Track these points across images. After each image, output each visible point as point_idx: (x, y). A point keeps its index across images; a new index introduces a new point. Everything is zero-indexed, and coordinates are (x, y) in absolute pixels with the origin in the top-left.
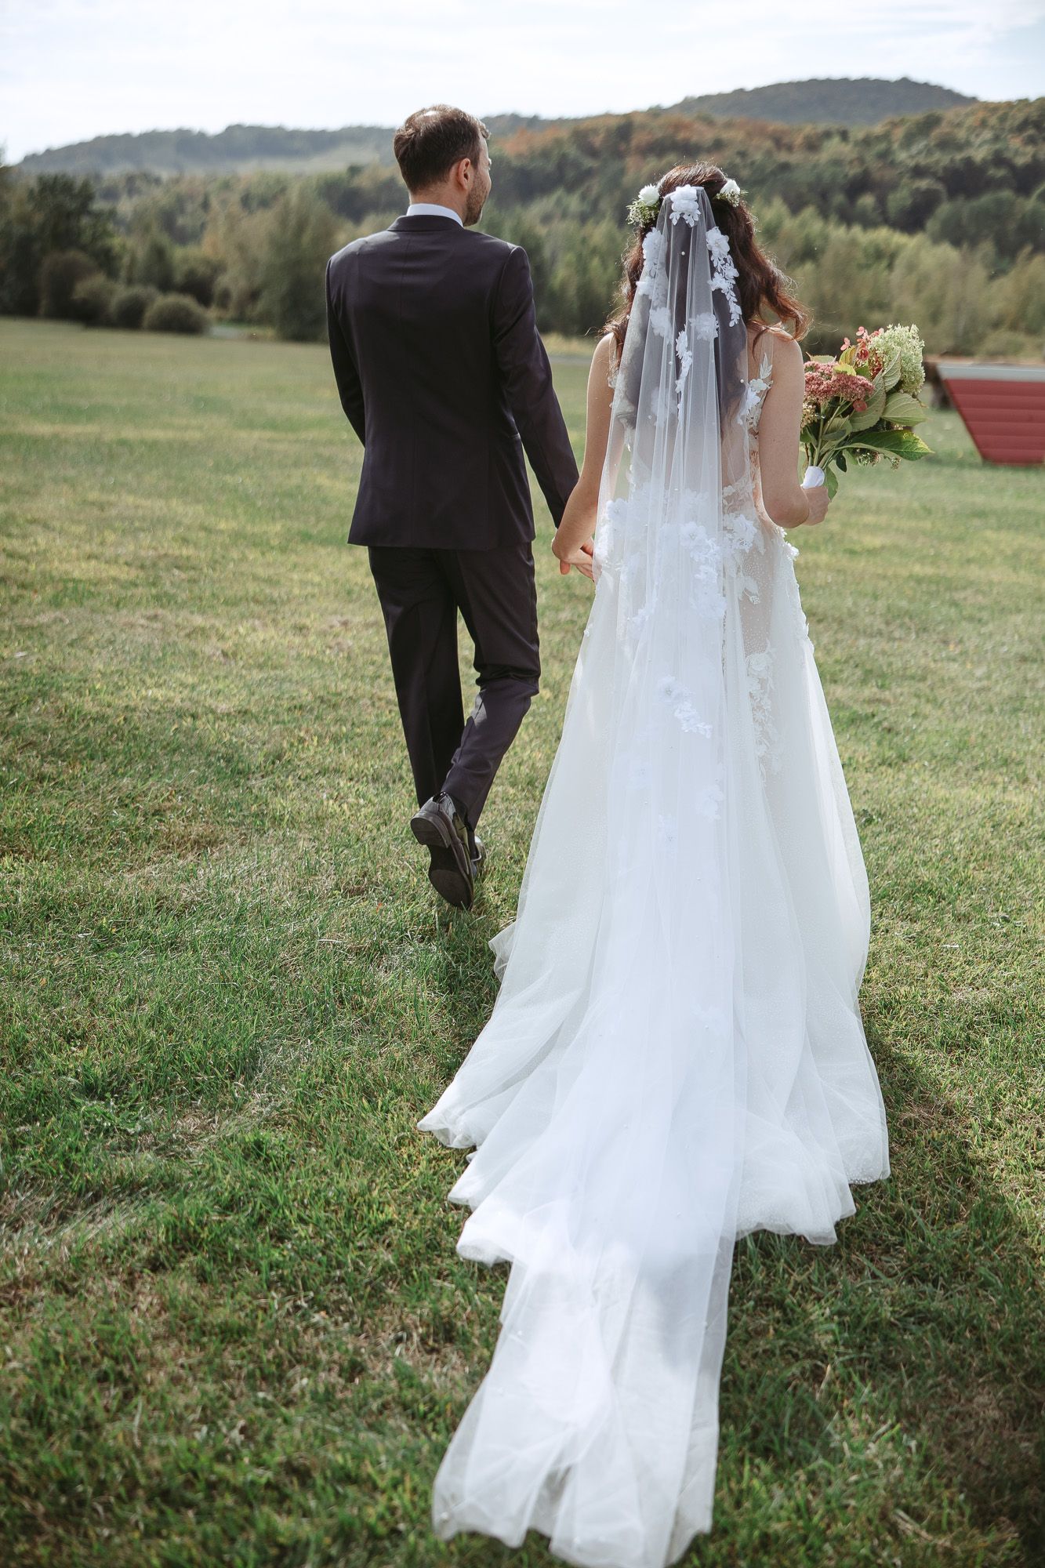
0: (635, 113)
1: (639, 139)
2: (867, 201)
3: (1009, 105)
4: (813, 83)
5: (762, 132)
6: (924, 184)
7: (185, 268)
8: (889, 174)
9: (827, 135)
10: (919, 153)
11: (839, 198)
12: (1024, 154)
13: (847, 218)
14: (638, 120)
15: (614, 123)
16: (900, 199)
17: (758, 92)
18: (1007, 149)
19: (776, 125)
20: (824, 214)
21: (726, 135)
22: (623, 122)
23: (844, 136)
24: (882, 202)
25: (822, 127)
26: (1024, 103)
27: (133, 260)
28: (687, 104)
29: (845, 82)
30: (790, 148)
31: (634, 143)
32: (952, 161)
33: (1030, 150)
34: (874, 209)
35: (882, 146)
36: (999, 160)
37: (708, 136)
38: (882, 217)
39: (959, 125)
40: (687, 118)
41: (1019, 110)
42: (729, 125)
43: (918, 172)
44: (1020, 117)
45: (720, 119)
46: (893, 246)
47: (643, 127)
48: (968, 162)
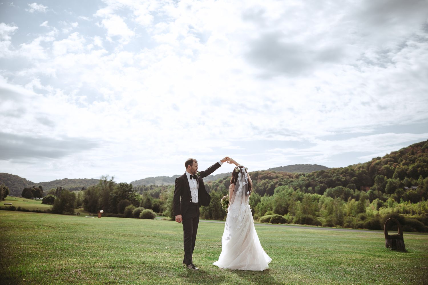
0: (259, 171)
1: (260, 176)
2: (310, 188)
3: (339, 168)
4: (296, 165)
5: (286, 175)
6: (322, 185)
7: (154, 203)
8: (314, 183)
9: (300, 175)
10: (320, 178)
11: (304, 188)
12: (344, 178)
13: (307, 191)
14: (259, 172)
15: (254, 173)
16: (317, 188)
17: (285, 167)
18: (340, 177)
19: (288, 173)
20: (301, 190)
21: (278, 175)
22: (256, 172)
23: (304, 175)
24: (314, 188)
25: (299, 173)
26: (342, 168)
27: (143, 202)
28: (270, 169)
29: (303, 165)
30: (292, 178)
31: (259, 177)
32: (328, 180)
33: (344, 177)
34: (312, 190)
35: (313, 177)
36: (338, 180)
37: (275, 175)
38: (314, 192)
39: (328, 173)
40: (270, 172)
41: (341, 169)
42: (279, 173)
43: (321, 182)
44: (342, 171)
45: (277, 172)
46: (318, 198)
47: (260, 174)
48: (331, 180)
